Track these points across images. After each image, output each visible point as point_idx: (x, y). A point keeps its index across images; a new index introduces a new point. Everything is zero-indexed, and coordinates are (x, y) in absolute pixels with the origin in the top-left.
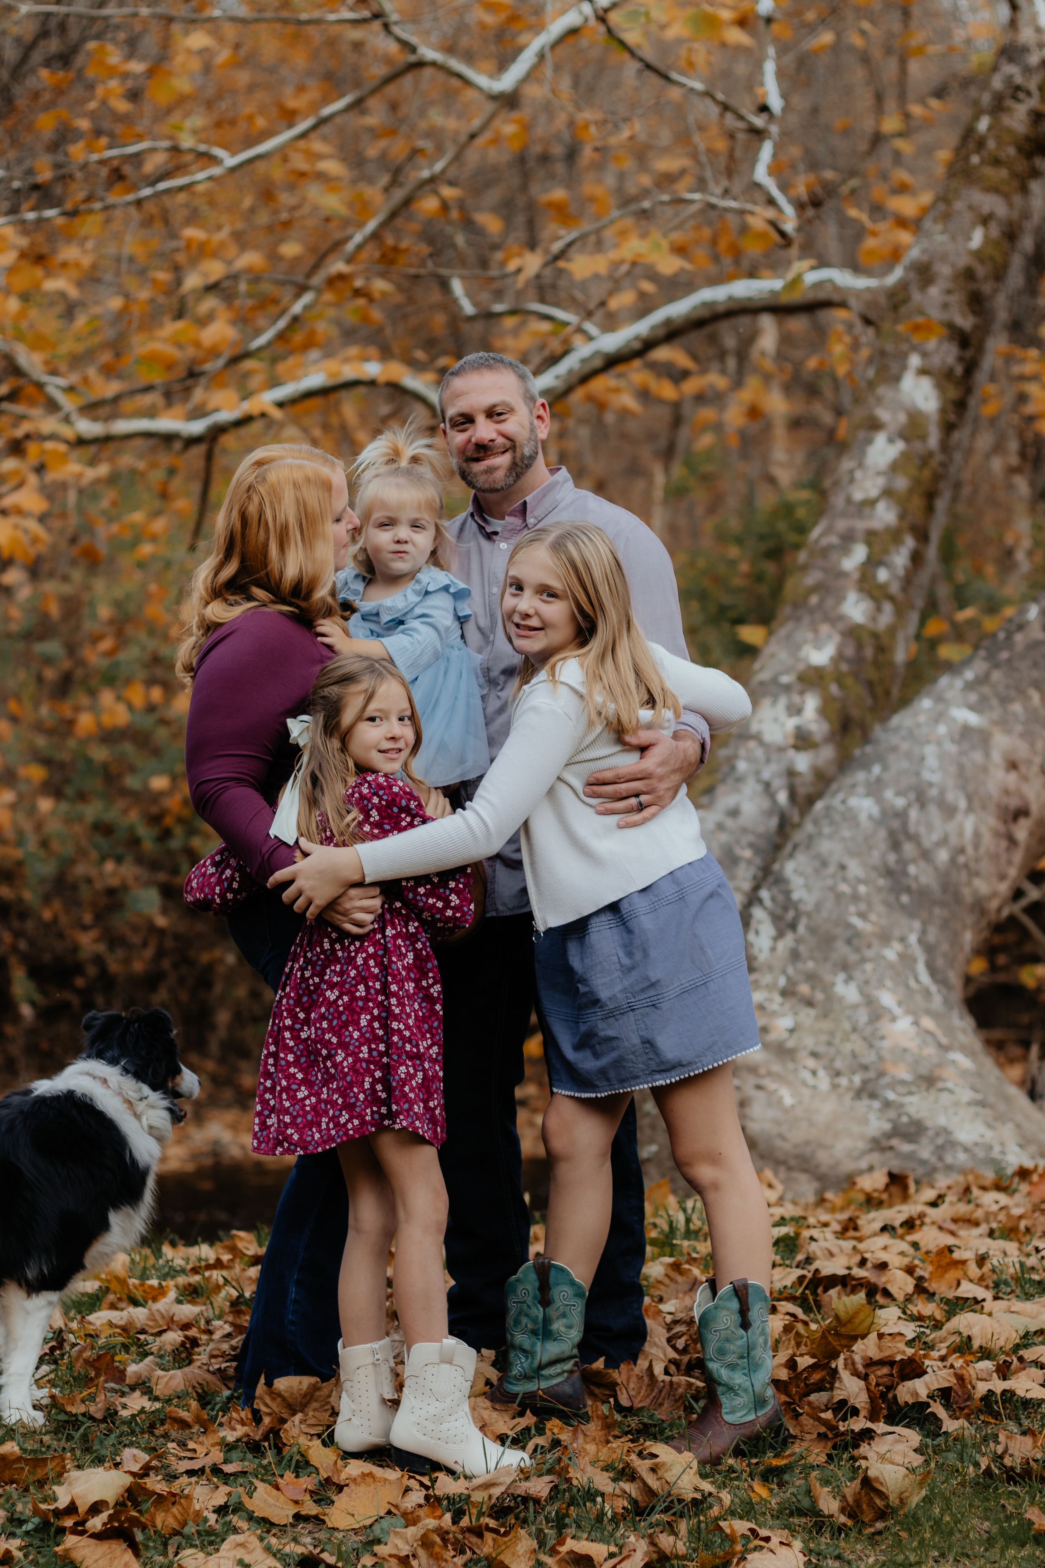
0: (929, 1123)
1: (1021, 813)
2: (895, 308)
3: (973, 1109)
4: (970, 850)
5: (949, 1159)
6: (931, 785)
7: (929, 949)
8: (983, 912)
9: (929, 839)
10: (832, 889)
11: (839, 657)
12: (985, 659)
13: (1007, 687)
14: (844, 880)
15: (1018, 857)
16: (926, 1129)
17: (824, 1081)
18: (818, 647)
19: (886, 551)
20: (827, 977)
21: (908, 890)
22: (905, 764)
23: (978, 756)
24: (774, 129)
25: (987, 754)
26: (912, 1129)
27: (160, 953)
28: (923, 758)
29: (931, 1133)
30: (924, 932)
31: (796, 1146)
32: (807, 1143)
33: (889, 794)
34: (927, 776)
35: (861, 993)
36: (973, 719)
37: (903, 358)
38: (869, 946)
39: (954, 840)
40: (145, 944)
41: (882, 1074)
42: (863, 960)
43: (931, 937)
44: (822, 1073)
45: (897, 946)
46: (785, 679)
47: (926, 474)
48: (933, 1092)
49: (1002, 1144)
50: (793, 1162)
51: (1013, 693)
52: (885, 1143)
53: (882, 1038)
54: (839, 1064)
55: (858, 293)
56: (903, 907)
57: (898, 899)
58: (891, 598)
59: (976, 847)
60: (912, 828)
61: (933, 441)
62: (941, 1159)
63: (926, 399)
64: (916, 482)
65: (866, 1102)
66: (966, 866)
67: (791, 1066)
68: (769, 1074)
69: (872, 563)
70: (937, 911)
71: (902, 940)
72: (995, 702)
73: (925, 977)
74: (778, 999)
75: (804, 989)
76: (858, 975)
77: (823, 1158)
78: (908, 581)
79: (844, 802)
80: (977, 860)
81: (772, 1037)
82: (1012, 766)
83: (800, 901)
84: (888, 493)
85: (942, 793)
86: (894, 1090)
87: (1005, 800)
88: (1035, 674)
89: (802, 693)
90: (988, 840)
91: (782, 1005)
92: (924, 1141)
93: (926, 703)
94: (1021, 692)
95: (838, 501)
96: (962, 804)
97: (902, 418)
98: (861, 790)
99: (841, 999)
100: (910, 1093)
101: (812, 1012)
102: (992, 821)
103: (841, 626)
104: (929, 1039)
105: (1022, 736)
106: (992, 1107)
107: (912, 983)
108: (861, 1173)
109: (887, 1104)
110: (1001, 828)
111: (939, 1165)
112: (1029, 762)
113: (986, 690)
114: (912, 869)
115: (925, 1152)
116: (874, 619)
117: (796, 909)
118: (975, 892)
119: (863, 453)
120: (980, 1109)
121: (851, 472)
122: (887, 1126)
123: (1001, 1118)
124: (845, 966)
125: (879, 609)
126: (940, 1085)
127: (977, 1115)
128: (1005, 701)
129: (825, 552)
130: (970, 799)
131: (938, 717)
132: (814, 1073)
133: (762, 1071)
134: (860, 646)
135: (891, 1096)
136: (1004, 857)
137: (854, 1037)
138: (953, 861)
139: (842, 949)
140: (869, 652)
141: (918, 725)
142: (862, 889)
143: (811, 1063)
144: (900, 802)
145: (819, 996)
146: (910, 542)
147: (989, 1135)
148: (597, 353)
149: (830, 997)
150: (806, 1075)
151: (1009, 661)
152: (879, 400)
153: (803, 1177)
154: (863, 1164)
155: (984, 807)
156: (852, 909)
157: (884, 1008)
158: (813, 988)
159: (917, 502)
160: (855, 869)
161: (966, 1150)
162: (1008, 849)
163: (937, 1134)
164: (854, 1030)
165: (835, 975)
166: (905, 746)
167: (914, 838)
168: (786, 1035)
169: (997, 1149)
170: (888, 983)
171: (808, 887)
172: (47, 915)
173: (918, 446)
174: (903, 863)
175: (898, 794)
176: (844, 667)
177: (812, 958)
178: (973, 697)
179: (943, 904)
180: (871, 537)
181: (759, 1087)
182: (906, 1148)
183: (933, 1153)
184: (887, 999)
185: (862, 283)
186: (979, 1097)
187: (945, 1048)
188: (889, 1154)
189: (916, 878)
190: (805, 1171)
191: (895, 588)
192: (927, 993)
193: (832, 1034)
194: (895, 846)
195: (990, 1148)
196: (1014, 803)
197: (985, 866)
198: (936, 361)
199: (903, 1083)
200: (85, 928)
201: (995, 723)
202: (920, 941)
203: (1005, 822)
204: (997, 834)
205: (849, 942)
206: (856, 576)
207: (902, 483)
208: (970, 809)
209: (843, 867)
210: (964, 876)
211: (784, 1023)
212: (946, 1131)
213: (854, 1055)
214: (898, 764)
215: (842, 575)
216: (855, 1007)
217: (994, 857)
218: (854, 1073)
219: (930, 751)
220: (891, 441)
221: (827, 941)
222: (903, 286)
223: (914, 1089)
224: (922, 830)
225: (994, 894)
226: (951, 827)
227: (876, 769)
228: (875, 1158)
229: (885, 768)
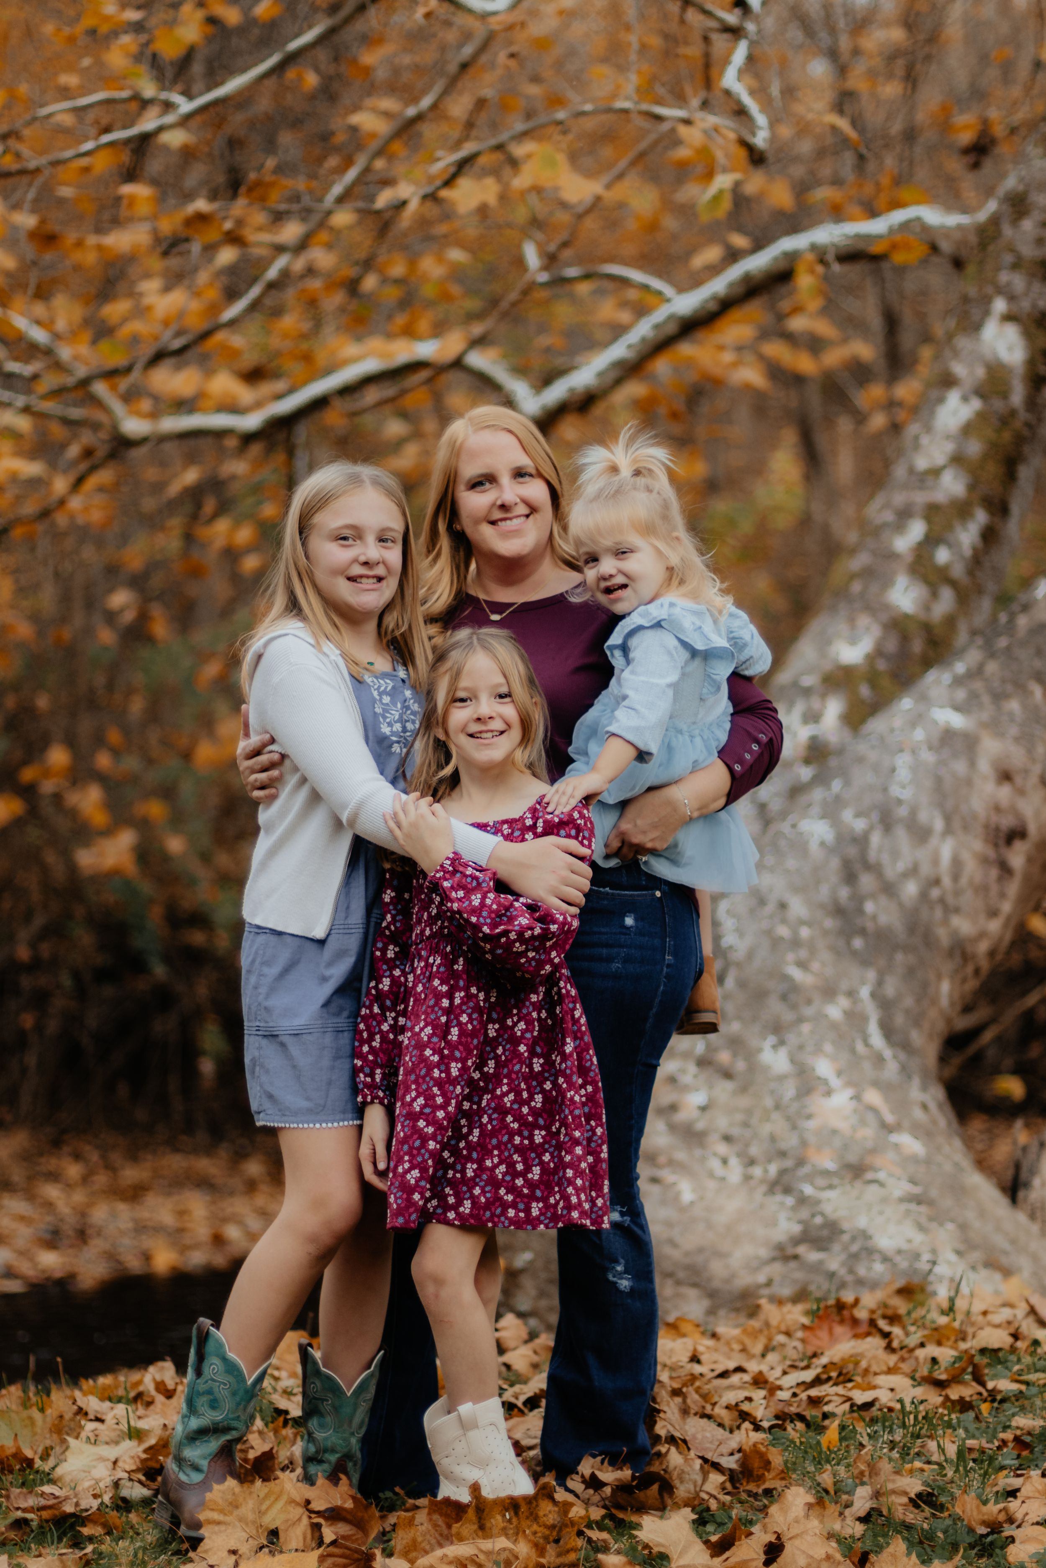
0: (845, 1226)
1: (1016, 834)
2: (983, 245)
3: (904, 1207)
4: (947, 881)
5: (862, 1271)
6: (899, 802)
7: (885, 1005)
8: (966, 957)
9: (893, 870)
10: (769, 933)
11: (878, 652)
12: (980, 647)
13: (1003, 681)
14: (784, 921)
15: (1013, 888)
16: (842, 1232)
17: (735, 1172)
18: (853, 641)
19: (949, 527)
20: (753, 1042)
21: (863, 932)
22: (869, 778)
23: (960, 767)
24: (751, 27)
25: (972, 764)
26: (825, 1233)
28: (893, 770)
29: (846, 1238)
30: (880, 983)
31: (687, 1254)
32: (701, 1250)
33: (847, 815)
34: (895, 791)
35: (792, 1061)
36: (956, 720)
37: (986, 302)
38: (809, 1002)
39: (926, 870)
41: (801, 1162)
42: (800, 1020)
43: (890, 989)
44: (734, 1162)
45: (844, 1002)
46: (808, 681)
47: (1007, 436)
48: (858, 1184)
49: (934, 1251)
50: (681, 1275)
51: (1009, 688)
52: (790, 1251)
53: (809, 1117)
54: (754, 1150)
55: (946, 231)
56: (854, 953)
57: (848, 943)
58: (953, 583)
59: (956, 877)
60: (872, 855)
61: (1017, 396)
62: (851, 1271)
63: (1010, 349)
64: (993, 446)
65: (779, 1197)
66: (942, 901)
67: (698, 1152)
68: (671, 1163)
69: (931, 541)
70: (899, 957)
71: (851, 994)
72: (986, 699)
73: (877, 1040)
74: (692, 1068)
75: (724, 1057)
76: (792, 1039)
77: (717, 1269)
78: (977, 561)
79: (794, 826)
80: (957, 893)
81: (681, 1117)
82: (1006, 776)
83: (731, 947)
84: (957, 459)
85: (913, 812)
86: (812, 1184)
87: (994, 819)
88: (1038, 664)
89: (824, 696)
90: (971, 868)
91: (695, 1076)
92: (836, 1247)
93: (906, 703)
94: (1021, 687)
95: (900, 472)
96: (939, 824)
97: (980, 372)
98: (816, 810)
99: (766, 1069)
100: (831, 1187)
101: (728, 1086)
102: (978, 845)
103: (884, 617)
104: (870, 1117)
105: (1017, 740)
106: (930, 1203)
107: (860, 1047)
108: (760, 1286)
109: (802, 1200)
110: (991, 853)
111: (849, 1278)
112: (1026, 771)
113: (978, 685)
114: (869, 907)
115: (834, 1262)
116: (927, 608)
117: (726, 958)
118: (955, 933)
119: (932, 413)
120: (913, 1206)
121: (916, 438)
122: (796, 1229)
123: (938, 1218)
124: (777, 1029)
125: (935, 594)
126: (869, 1176)
127: (908, 1212)
128: (998, 697)
129: (875, 531)
130: (948, 819)
131: (916, 720)
132: (725, 1161)
133: (662, 1159)
134: (905, 639)
135: (808, 1190)
136: (994, 889)
137: (776, 1116)
138: (924, 895)
139: (775, 1007)
140: (917, 646)
141: (892, 730)
142: (805, 932)
143: (722, 1148)
144: (859, 825)
145: (740, 1065)
146: (981, 517)
147: (919, 1238)
148: (671, 317)
149: (753, 1067)
150: (715, 1164)
151: (1008, 649)
152: (956, 354)
153: (692, 1293)
154: (761, 1278)
155: (966, 828)
156: (790, 957)
157: (819, 1078)
158: (735, 1055)
159: (993, 469)
160: (798, 908)
161: (886, 1259)
162: (1000, 879)
163: (854, 1239)
164: (777, 1107)
165: (765, 1039)
166: (873, 756)
167: (875, 869)
168: (695, 1114)
169: (926, 1257)
170: (828, 1047)
171: (740, 932)
173: (998, 405)
174: (858, 900)
175: (858, 815)
176: (882, 665)
177: (739, 1018)
178: (961, 694)
179: (907, 949)
180: (932, 512)
181: (655, 1180)
182: (813, 1256)
183: (843, 1264)
184: (824, 1068)
185: (953, 220)
186: (917, 1190)
187: (887, 1128)
188: (793, 1264)
189: (874, 918)
190: (695, 1285)
191: (958, 571)
192: (879, 1060)
193: (749, 1112)
194: (850, 877)
195: (917, 1256)
196: (1007, 822)
197: (968, 899)
198: (1025, 305)
199: (826, 1173)
201: (984, 725)
202: (873, 995)
203: (996, 845)
204: (984, 861)
205: (784, 997)
206: (909, 559)
207: (974, 448)
208: (948, 831)
209: (783, 906)
210: (938, 913)
211: (697, 1099)
212: (865, 1235)
213: (773, 1139)
214: (862, 777)
215: (892, 556)
216: (782, 1078)
217: (982, 889)
218: (770, 1161)
219: (903, 763)
220: (965, 399)
221: (759, 996)
222: (995, 221)
223: (835, 1181)
224: (885, 859)
225: (982, 935)
226: (923, 855)
227: (836, 785)
228: (777, 1269)
229: (847, 783)
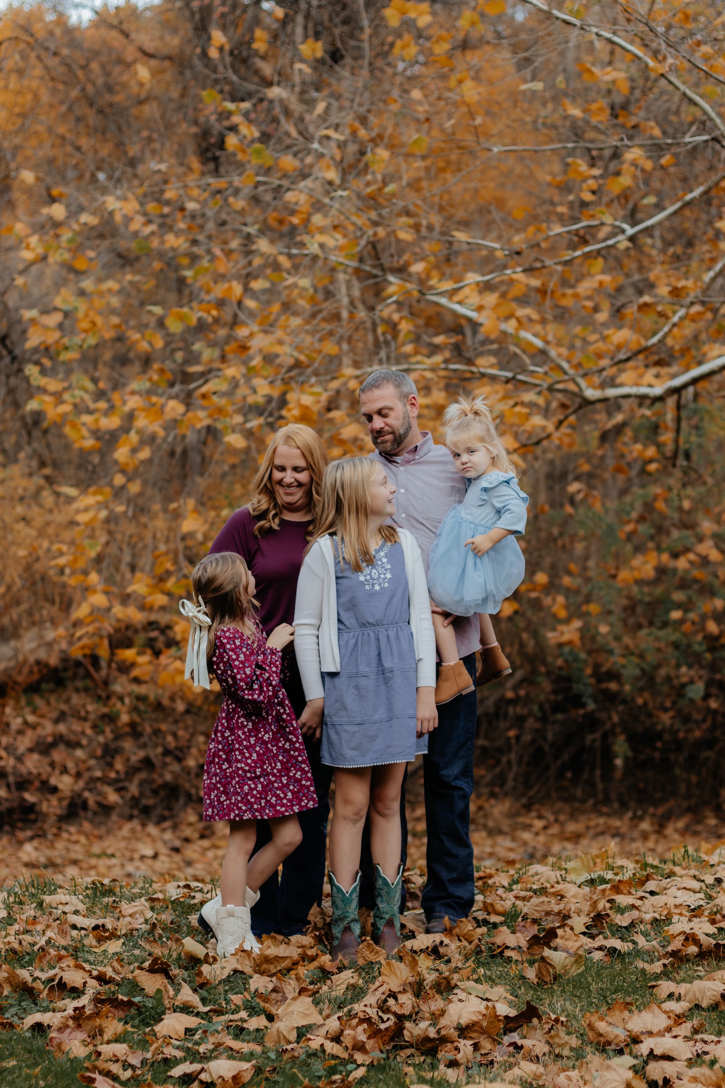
27: (714, 726)
40: (704, 720)
172: (640, 701)
200: (666, 710)
